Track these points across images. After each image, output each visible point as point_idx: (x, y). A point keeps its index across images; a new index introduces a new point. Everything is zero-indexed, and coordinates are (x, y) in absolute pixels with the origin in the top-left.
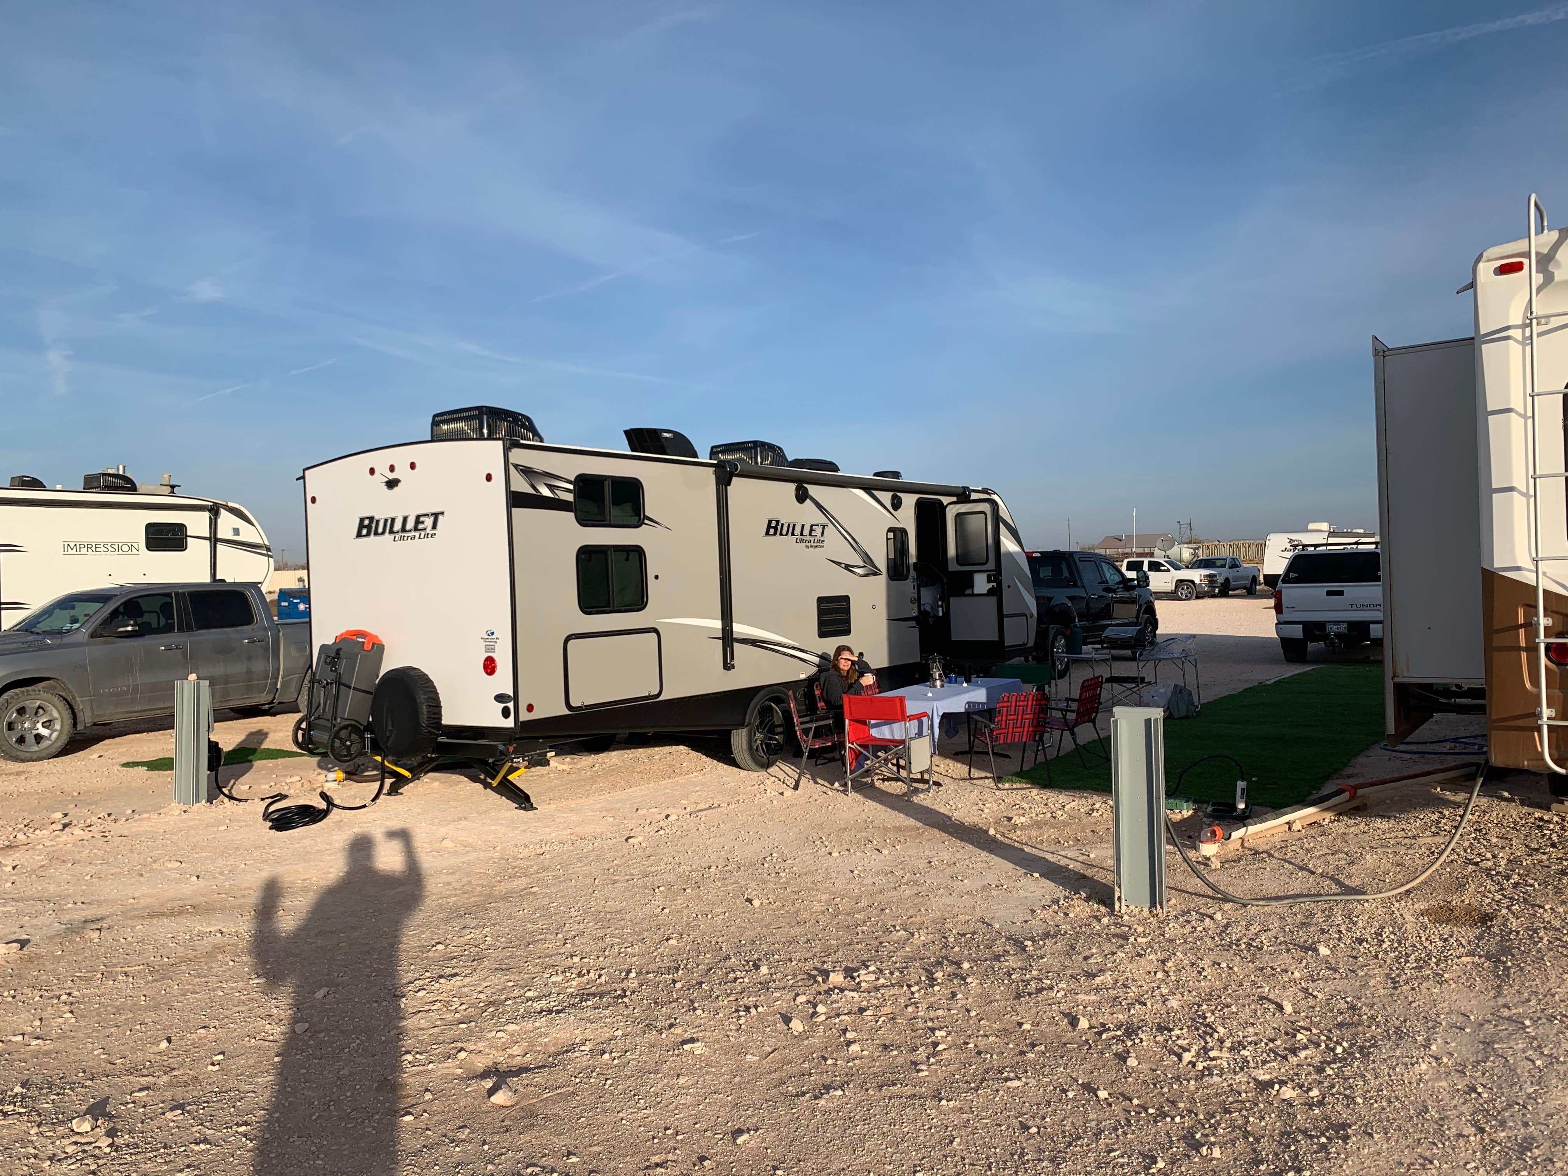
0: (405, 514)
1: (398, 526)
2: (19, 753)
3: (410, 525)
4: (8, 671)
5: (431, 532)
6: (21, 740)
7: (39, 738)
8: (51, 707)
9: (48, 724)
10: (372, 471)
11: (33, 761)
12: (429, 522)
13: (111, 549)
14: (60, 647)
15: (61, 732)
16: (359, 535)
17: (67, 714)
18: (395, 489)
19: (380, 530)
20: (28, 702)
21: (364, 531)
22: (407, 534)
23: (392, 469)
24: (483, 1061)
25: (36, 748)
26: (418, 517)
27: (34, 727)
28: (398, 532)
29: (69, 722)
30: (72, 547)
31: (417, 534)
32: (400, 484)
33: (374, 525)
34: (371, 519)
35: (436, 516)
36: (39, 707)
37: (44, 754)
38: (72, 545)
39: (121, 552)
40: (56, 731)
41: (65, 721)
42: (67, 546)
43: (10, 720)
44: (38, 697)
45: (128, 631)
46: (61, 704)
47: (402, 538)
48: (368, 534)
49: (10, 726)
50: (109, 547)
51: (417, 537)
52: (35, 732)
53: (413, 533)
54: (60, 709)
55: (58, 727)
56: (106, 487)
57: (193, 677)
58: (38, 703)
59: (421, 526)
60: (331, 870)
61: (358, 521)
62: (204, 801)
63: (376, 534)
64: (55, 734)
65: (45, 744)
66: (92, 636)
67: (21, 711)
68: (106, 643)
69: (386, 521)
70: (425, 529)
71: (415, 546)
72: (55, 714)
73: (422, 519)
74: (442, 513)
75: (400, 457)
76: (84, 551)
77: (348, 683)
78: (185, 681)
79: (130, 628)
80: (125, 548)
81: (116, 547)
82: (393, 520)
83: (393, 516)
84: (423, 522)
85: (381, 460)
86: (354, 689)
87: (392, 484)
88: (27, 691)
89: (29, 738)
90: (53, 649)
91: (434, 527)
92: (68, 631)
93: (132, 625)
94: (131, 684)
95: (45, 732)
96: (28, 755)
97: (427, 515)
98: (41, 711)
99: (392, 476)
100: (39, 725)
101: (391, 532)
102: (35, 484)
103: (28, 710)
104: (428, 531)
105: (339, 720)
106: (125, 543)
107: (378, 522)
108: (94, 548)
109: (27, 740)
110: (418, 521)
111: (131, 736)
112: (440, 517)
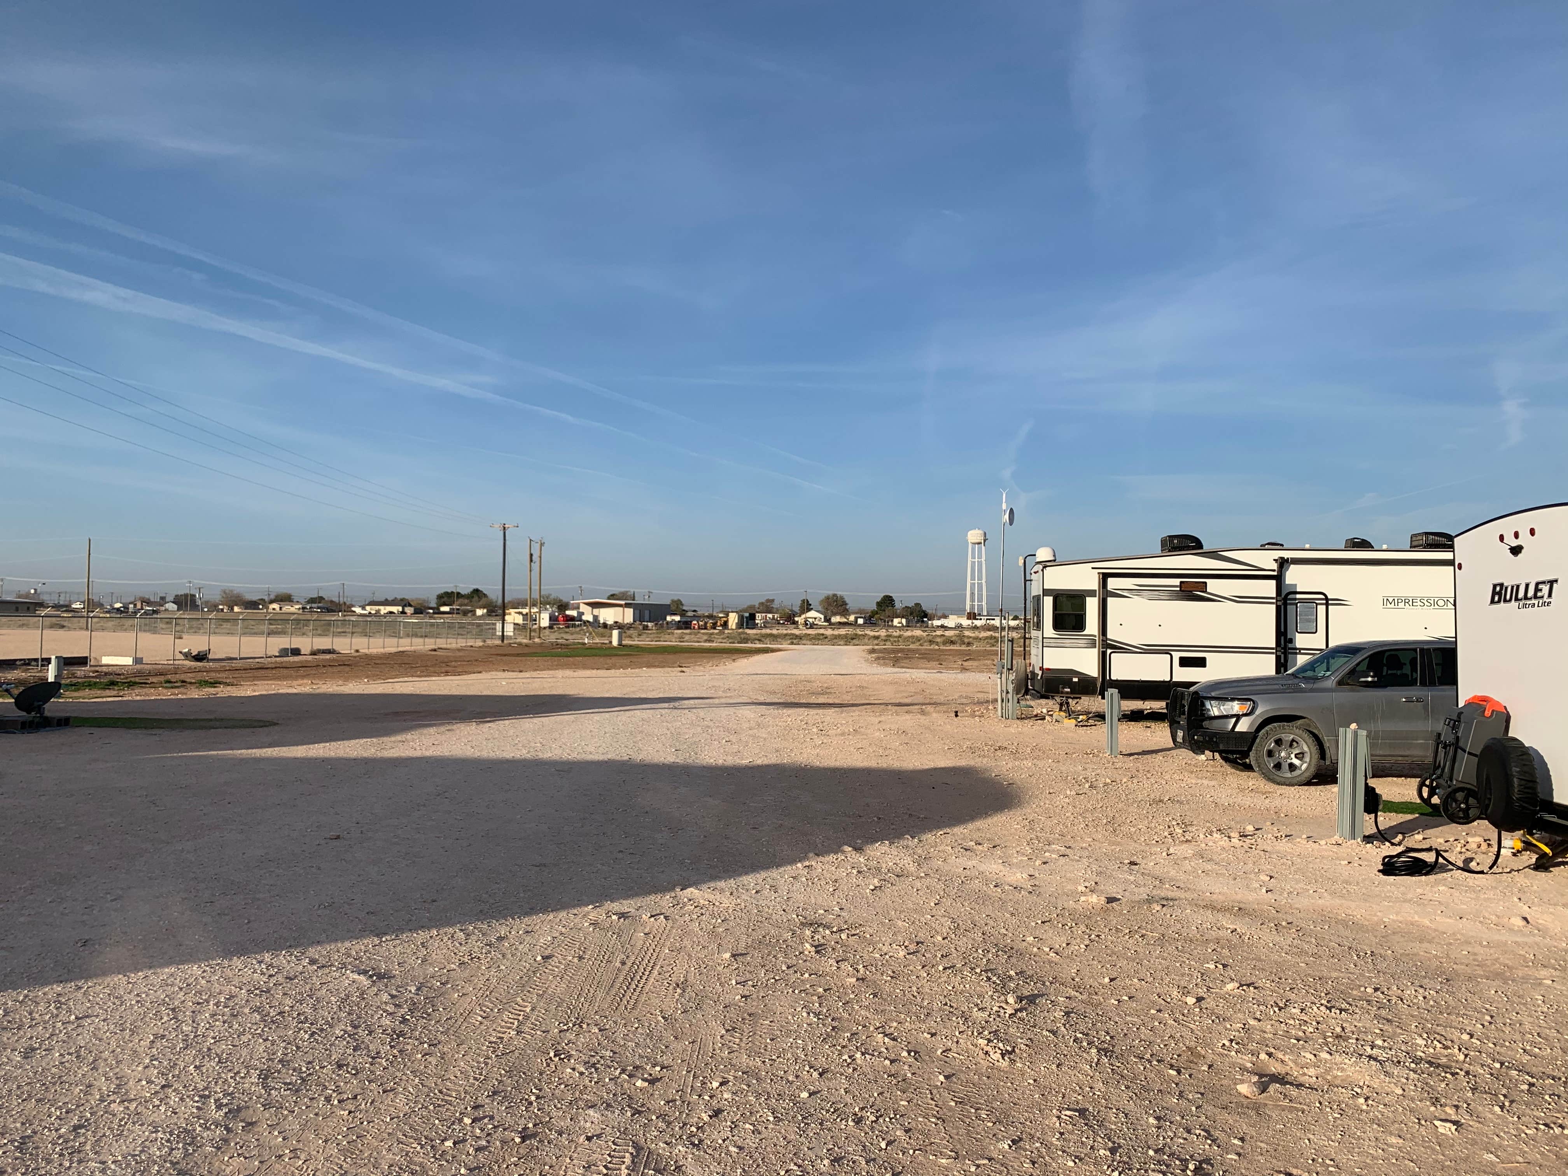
0: (1527, 581)
1: (1521, 594)
2: (1275, 777)
3: (1531, 593)
4: (1268, 708)
5: (1547, 601)
6: (1278, 766)
7: (1292, 767)
8: (1303, 742)
9: (1300, 756)
10: (1502, 538)
11: (1286, 785)
12: (1545, 589)
13: (1426, 603)
14: (1312, 690)
15: (1309, 764)
16: (1493, 602)
17: (1315, 749)
18: (1520, 555)
19: (1508, 597)
20: (1283, 735)
21: (1496, 598)
22: (1528, 602)
23: (1516, 535)
24: (1279, 1069)
25: (1289, 775)
26: (1537, 584)
27: (1289, 757)
28: (1521, 600)
29: (1316, 756)
30: (1391, 602)
31: (1536, 602)
32: (1523, 551)
33: (1503, 592)
34: (1501, 585)
35: (1552, 583)
36: (1293, 740)
37: (1295, 781)
38: (1391, 600)
39: (1436, 606)
40: (1306, 762)
41: (1313, 755)
42: (1386, 601)
43: (1269, 748)
44: (1292, 732)
45: (1367, 682)
46: (1310, 740)
47: (1525, 606)
48: (1499, 601)
49: (1270, 753)
50: (1425, 602)
51: (1536, 605)
52: (1289, 761)
53: (1533, 601)
54: (1309, 744)
55: (1307, 759)
56: (1428, 545)
57: (1354, 726)
58: (1292, 737)
59: (1539, 594)
60: (1379, 914)
61: (1492, 586)
62: (1359, 840)
63: (1505, 601)
64: (1304, 766)
65: (1297, 773)
66: (1340, 683)
67: (1279, 742)
68: (1353, 691)
69: (1513, 587)
70: (1542, 597)
71: (1534, 613)
72: (1306, 748)
73: (1540, 586)
74: (1556, 581)
75: (1521, 522)
76: (1401, 605)
77: (1463, 747)
78: (1347, 729)
79: (1370, 679)
80: (1441, 603)
81: (1432, 602)
82: (1518, 587)
83: (1517, 583)
84: (1541, 590)
85: (1506, 526)
86: (1469, 753)
87: (1516, 551)
88: (1283, 726)
89: (1285, 766)
90: (1305, 692)
91: (1550, 595)
92: (1323, 677)
93: (1372, 677)
94: (1373, 729)
95: (1296, 762)
96: (1283, 780)
97: (1544, 583)
98: (1294, 743)
99: (1515, 543)
100: (1293, 756)
101: (1517, 599)
102: (1364, 545)
103: (1284, 743)
104: (1545, 599)
105: (1454, 782)
106: (1441, 599)
107: (1506, 588)
108: (1411, 603)
109: (1283, 767)
110: (1537, 590)
111: (1390, 779)
112: (1555, 585)
